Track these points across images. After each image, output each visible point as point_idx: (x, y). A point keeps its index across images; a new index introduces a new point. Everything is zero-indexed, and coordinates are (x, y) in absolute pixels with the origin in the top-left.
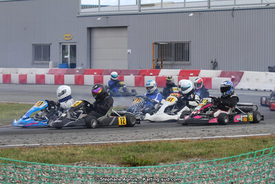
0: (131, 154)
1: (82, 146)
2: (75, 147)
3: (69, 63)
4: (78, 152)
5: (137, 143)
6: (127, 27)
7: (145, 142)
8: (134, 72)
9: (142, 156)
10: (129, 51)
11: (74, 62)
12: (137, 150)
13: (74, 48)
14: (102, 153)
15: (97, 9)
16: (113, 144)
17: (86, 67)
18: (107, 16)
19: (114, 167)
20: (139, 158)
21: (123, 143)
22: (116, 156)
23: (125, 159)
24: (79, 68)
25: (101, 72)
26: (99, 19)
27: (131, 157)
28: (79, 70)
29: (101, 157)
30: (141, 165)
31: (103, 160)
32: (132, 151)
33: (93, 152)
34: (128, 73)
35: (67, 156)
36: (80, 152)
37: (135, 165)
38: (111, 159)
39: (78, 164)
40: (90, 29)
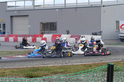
0: (30, 72)
1: (8, 69)
2: (5, 69)
3: (2, 32)
4: (6, 72)
5: (33, 67)
6: (28, 16)
7: (37, 67)
8: (32, 36)
9: (35, 73)
10: (29, 26)
11: (4, 32)
12: (33, 71)
13: (4, 25)
14: (17, 72)
15: (14, 8)
16: (22, 68)
17: (10, 34)
18: (19, 11)
19: (23, 78)
20: (34, 74)
21: (27, 68)
22: (24, 74)
23: (27, 74)
24: (7, 34)
25: (17, 36)
26: (16, 12)
27: (30, 74)
28: (7, 35)
29: (17, 74)
30: (35, 77)
31: (18, 75)
32: (31, 71)
33: (13, 72)
34: (29, 36)
35: (1, 74)
36: (7, 72)
37: (32, 77)
38: (21, 75)
39: (6, 77)
40: (12, 17)
